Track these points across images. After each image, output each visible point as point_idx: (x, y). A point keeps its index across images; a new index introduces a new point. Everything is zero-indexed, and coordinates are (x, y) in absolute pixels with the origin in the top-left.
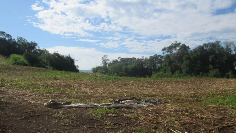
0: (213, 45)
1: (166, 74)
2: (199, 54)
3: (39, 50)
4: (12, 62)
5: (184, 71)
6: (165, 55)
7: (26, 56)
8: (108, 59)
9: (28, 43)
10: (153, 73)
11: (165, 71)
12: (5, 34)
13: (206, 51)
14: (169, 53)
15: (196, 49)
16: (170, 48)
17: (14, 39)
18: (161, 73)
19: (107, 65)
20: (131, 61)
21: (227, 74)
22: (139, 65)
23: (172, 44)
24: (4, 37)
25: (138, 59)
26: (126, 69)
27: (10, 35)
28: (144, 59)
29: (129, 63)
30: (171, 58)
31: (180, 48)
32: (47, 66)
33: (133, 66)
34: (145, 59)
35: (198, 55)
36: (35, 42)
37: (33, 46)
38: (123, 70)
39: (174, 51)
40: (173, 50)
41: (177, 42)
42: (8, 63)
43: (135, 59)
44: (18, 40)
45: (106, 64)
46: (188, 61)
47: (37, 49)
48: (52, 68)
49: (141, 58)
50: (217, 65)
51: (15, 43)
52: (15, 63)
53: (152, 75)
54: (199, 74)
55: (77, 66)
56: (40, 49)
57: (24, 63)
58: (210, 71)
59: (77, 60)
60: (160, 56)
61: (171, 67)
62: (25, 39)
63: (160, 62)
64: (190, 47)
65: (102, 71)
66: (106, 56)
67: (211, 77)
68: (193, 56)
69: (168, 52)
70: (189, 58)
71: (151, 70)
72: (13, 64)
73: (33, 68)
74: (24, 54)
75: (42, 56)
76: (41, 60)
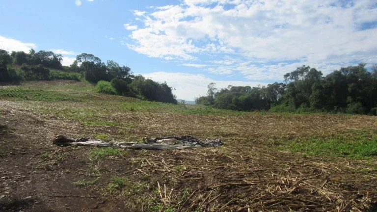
0: (356, 70)
1: (288, 107)
2: (334, 81)
3: (133, 76)
4: (98, 89)
5: (312, 104)
6: (288, 83)
7: (113, 82)
8: (215, 87)
9: (120, 68)
10: (271, 106)
11: (287, 104)
12: (94, 58)
13: (344, 77)
14: (293, 81)
15: (330, 75)
16: (295, 74)
17: (104, 63)
18: (281, 106)
19: (214, 96)
20: (245, 91)
21: (373, 109)
22: (253, 95)
23: (298, 68)
24: (93, 61)
25: (254, 88)
26: (237, 100)
27: (99, 58)
28: (261, 88)
29: (240, 92)
30: (296, 87)
31: (308, 74)
32: (138, 96)
33: (246, 96)
34: (263, 88)
35: (332, 83)
36: (128, 67)
37: (125, 71)
38: (233, 102)
39: (301, 78)
40: (299, 76)
41: (304, 66)
43: (250, 87)
44: (108, 64)
45: (212, 93)
46: (318, 91)
47: (131, 74)
48: (143, 98)
49: (257, 87)
50: (359, 98)
51: (104, 68)
52: (101, 92)
53: (270, 108)
54: (333, 109)
55: (175, 96)
58: (348, 105)
60: (281, 84)
61: (295, 98)
62: (116, 63)
63: (282, 92)
64: (322, 72)
65: (207, 102)
66: (212, 83)
67: (351, 113)
68: (326, 84)
69: (292, 78)
70: (321, 88)
71: (269, 102)
72: (99, 92)
73: (120, 97)
74: (112, 81)
75: (133, 83)
76: (131, 88)
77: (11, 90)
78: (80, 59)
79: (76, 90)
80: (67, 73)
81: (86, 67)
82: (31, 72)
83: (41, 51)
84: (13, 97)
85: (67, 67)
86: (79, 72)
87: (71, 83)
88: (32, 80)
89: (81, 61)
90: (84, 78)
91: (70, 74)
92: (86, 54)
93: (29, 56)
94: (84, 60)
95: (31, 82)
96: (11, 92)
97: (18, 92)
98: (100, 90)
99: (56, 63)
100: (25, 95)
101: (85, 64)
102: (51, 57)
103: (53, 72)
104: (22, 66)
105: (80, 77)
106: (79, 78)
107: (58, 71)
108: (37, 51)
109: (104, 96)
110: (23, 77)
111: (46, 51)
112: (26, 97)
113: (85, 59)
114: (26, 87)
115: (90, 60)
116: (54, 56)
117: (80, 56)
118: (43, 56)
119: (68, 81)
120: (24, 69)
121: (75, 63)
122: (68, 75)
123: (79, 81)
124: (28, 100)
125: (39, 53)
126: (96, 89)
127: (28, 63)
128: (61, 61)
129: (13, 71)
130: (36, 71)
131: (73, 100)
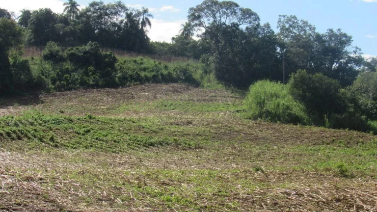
3: (359, 61)
4: (250, 109)
9: (319, 38)
12: (237, 11)
17: (268, 26)
24: (235, 21)
36: (343, 31)
42: (239, 115)
44: (283, 29)
47: (352, 55)
51: (270, 41)
56: (363, 56)
62: (305, 23)
72: (255, 118)
73: (315, 129)
74: (292, 81)
75: (357, 83)
76: (354, 100)
78: (199, 17)
79: (186, 112)
80: (164, 63)
81: (218, 42)
82: (68, 65)
83: (94, 4)
84: (19, 138)
85: (164, 45)
86: (197, 57)
87: (175, 91)
88: (70, 89)
89: (201, 24)
90: (212, 76)
91: (173, 66)
93: (65, 20)
94: (212, 20)
96: (16, 125)
97: (32, 124)
98: (256, 110)
99: (132, 35)
100: (51, 133)
101: (215, 31)
102: (120, 18)
103: (125, 61)
104: (46, 51)
105: (200, 71)
106: (197, 76)
107: (138, 59)
109: (267, 130)
110: (48, 81)
111: (106, 4)
112: (52, 139)
113: (214, 17)
115: (228, 20)
116: (129, 16)
117: (199, 9)
118: (100, 17)
119: (165, 87)
120: (52, 57)
121: (187, 29)
122: (166, 67)
123: (196, 84)
124: (56, 146)
125: (88, 10)
126: (245, 107)
127: (60, 39)
128: (147, 28)
129: (24, 66)
130: (80, 61)
131: (177, 144)
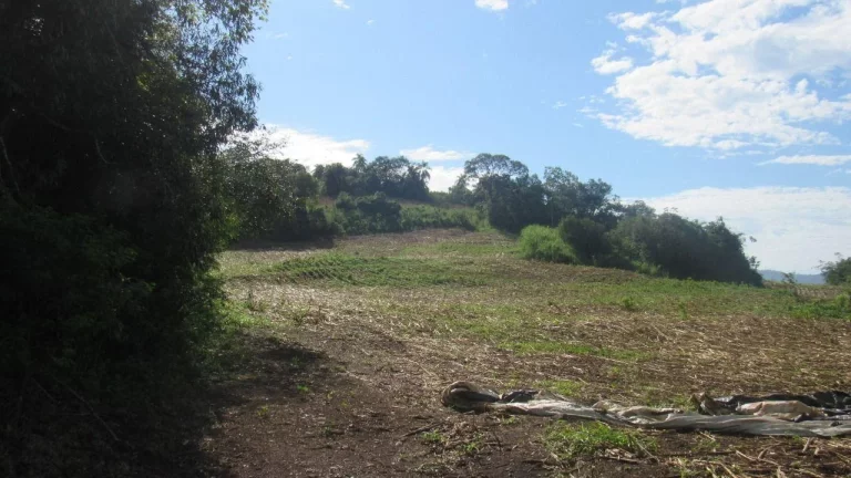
3: (618, 208)
4: (524, 250)
7: (565, 229)
9: (582, 187)
12: (508, 163)
17: (536, 176)
24: (506, 172)
27: (523, 163)
32: (636, 264)
36: (603, 181)
37: (596, 193)
42: (513, 256)
44: (549, 179)
47: (612, 202)
51: (538, 189)
52: (533, 256)
55: (753, 260)
56: (622, 203)
57: (561, 256)
59: (751, 238)
62: (569, 174)
72: (528, 258)
73: (585, 268)
74: (561, 224)
75: (620, 224)
76: (618, 243)
77: (317, 259)
78: (474, 169)
79: (465, 253)
80: (442, 210)
81: (490, 192)
82: (358, 213)
83: (380, 159)
84: (321, 277)
85: (442, 194)
86: (472, 205)
87: (454, 235)
88: (361, 234)
89: (476, 176)
90: (486, 222)
91: (451, 213)
92: (488, 156)
93: (353, 173)
94: (485, 172)
95: (360, 238)
96: (317, 265)
97: (331, 264)
98: (529, 251)
99: (414, 186)
100: (349, 273)
101: (484, 182)
102: (403, 171)
103: (409, 209)
104: (339, 200)
105: (475, 218)
106: (473, 220)
107: (420, 206)
108: (369, 160)
109: (542, 269)
110: (341, 227)
111: (390, 158)
112: (350, 277)
113: (487, 168)
114: (347, 251)
115: (500, 172)
116: (411, 169)
117: (474, 162)
118: (385, 170)
119: (444, 231)
120: (343, 206)
121: (462, 181)
122: (445, 214)
123: (471, 228)
124: (354, 284)
125: (374, 164)
126: (520, 249)
127: (351, 190)
128: (426, 179)
129: (320, 214)
130: (369, 209)
131: (462, 282)
